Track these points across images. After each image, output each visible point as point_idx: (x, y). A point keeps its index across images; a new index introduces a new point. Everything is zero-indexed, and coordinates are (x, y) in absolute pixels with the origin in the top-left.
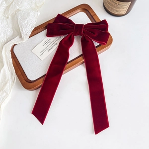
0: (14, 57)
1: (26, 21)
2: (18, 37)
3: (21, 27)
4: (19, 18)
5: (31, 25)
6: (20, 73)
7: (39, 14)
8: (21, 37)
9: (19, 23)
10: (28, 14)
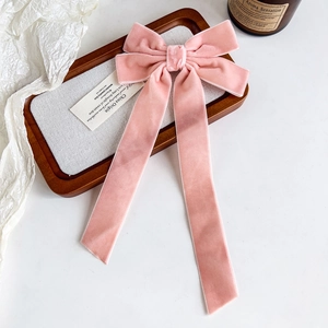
0: (31, 122)
1: (58, 45)
2: (40, 79)
3: (47, 56)
4: (41, 37)
5: (68, 53)
6: (43, 158)
7: (86, 28)
8: (46, 79)
9: (41, 48)
10: (62, 29)
